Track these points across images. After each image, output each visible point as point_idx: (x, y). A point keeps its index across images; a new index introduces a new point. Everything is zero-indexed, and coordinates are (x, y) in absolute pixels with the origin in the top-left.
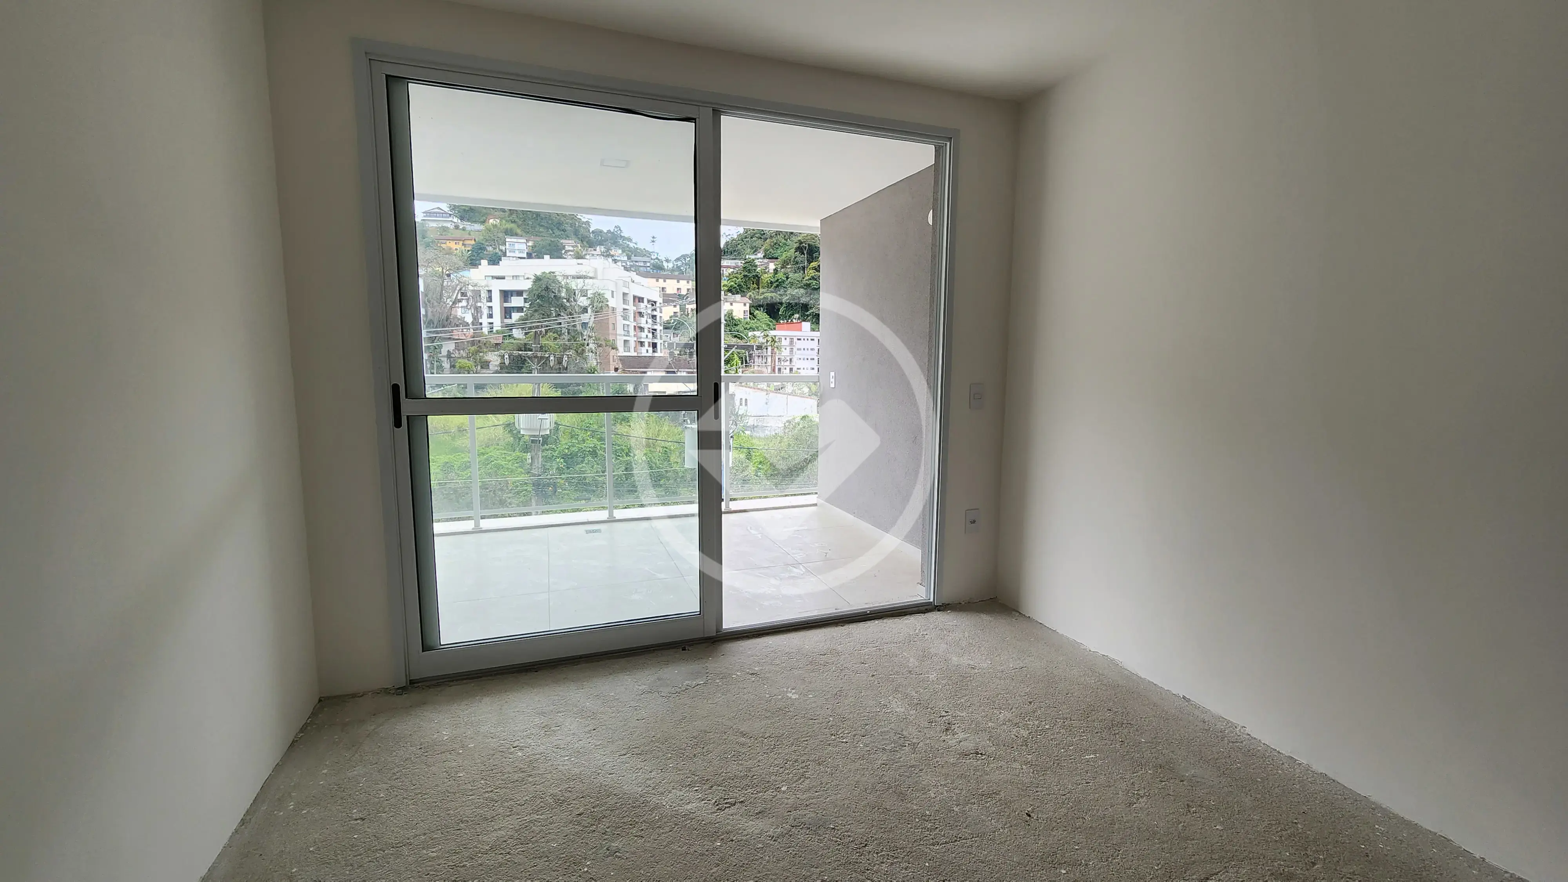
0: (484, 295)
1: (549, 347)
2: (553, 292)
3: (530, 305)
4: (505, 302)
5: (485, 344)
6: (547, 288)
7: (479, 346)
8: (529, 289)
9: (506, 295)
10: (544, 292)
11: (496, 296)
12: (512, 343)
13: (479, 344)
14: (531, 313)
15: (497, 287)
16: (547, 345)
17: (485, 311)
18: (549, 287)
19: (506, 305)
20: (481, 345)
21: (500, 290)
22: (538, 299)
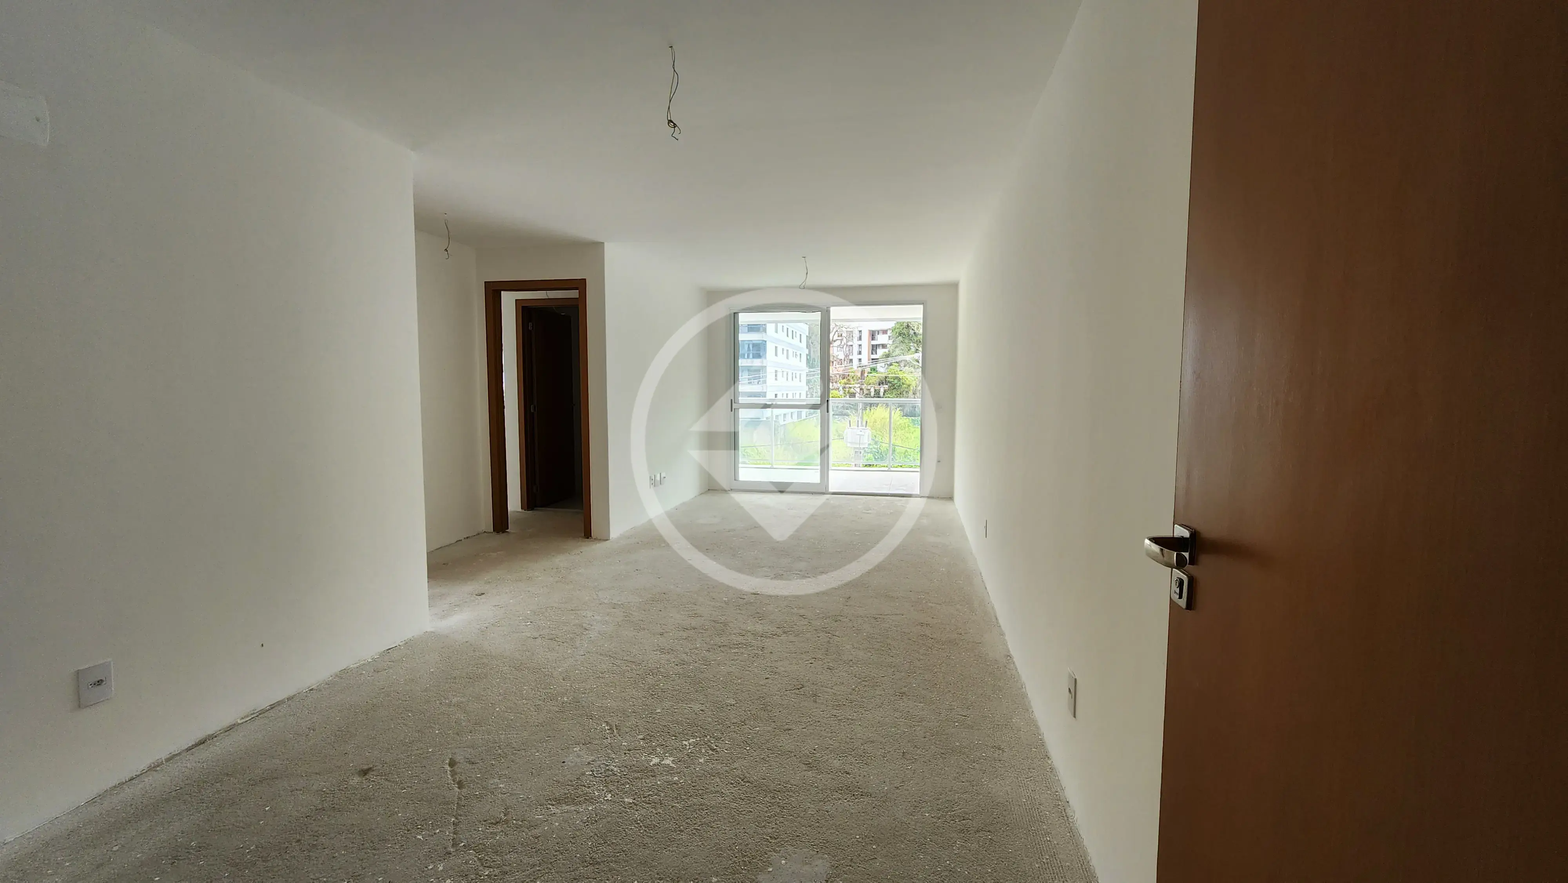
0: (856, 335)
1: (906, 379)
2: (913, 329)
3: (893, 341)
4: (873, 339)
5: (853, 377)
6: (908, 327)
7: (848, 379)
8: (892, 327)
9: (873, 335)
10: (905, 329)
11: (866, 336)
12: (875, 376)
13: (848, 378)
14: (893, 349)
15: (866, 328)
16: (904, 378)
17: (856, 349)
18: (909, 325)
19: (874, 342)
20: (849, 378)
21: (869, 330)
22: (900, 336)
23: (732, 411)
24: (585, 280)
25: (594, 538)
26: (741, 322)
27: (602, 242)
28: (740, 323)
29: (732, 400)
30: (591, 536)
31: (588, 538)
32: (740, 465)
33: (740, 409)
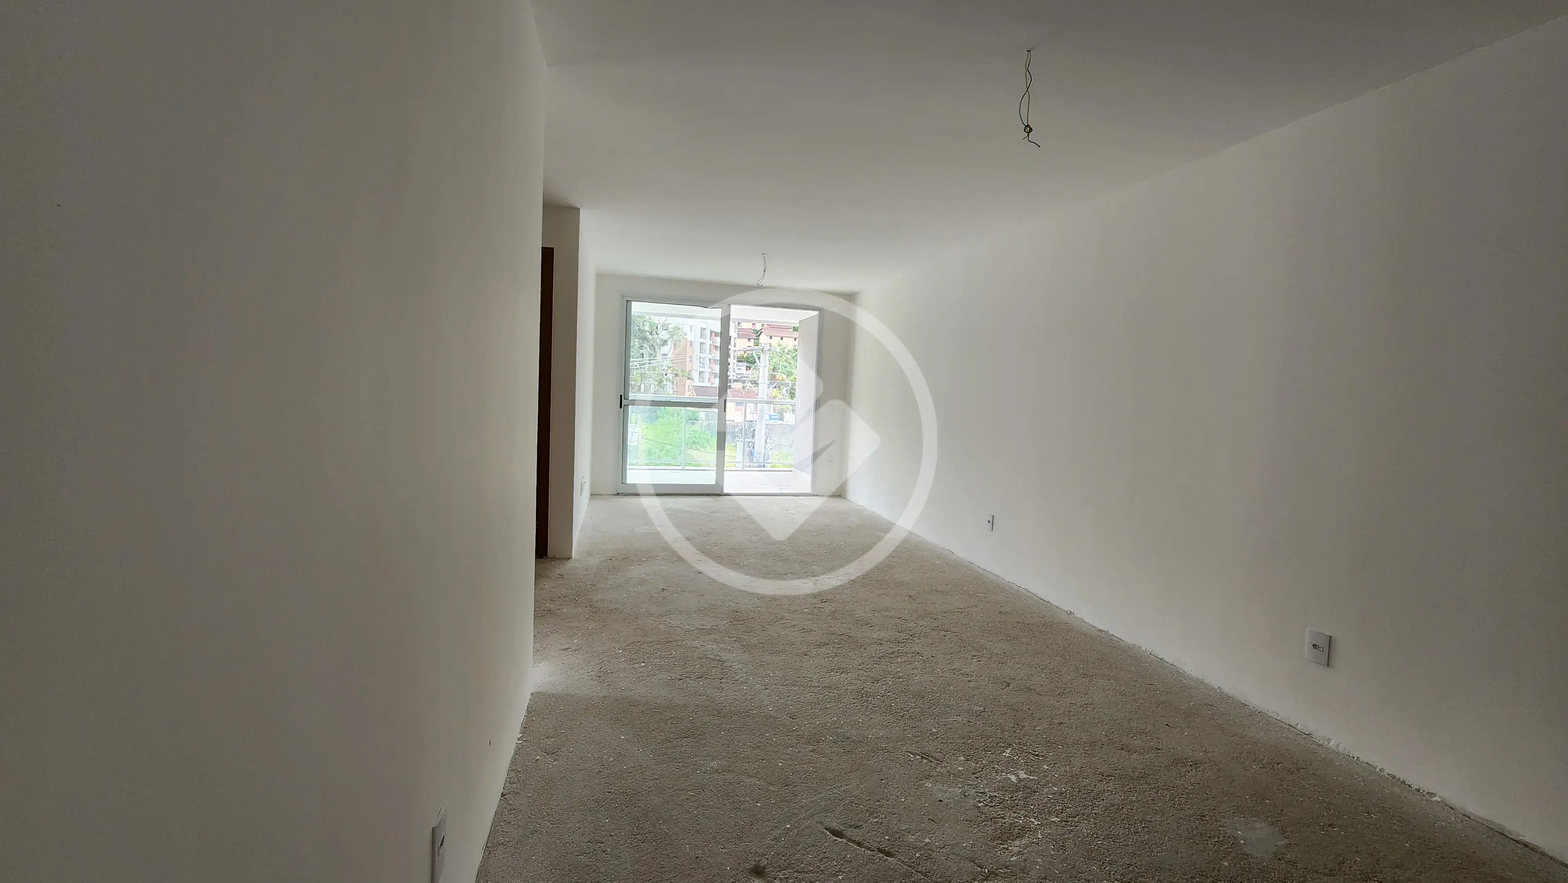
23: (621, 407)
24: (553, 249)
25: (550, 557)
26: (635, 312)
27: (579, 207)
28: (632, 314)
29: (621, 396)
30: (547, 556)
31: (542, 558)
32: (628, 467)
33: (630, 406)
